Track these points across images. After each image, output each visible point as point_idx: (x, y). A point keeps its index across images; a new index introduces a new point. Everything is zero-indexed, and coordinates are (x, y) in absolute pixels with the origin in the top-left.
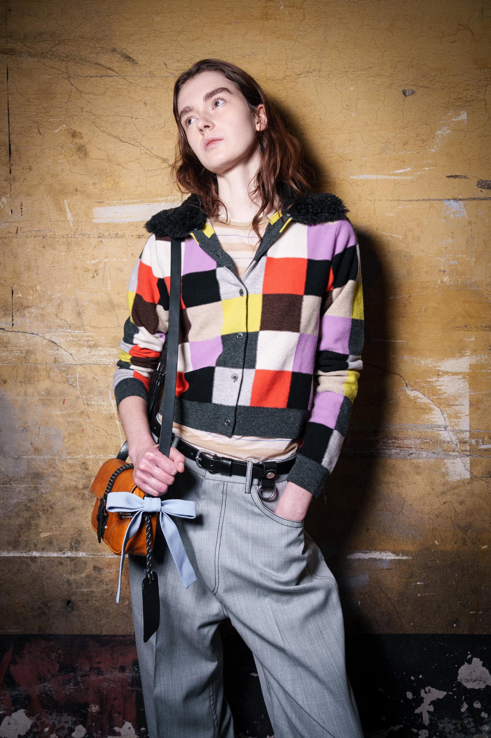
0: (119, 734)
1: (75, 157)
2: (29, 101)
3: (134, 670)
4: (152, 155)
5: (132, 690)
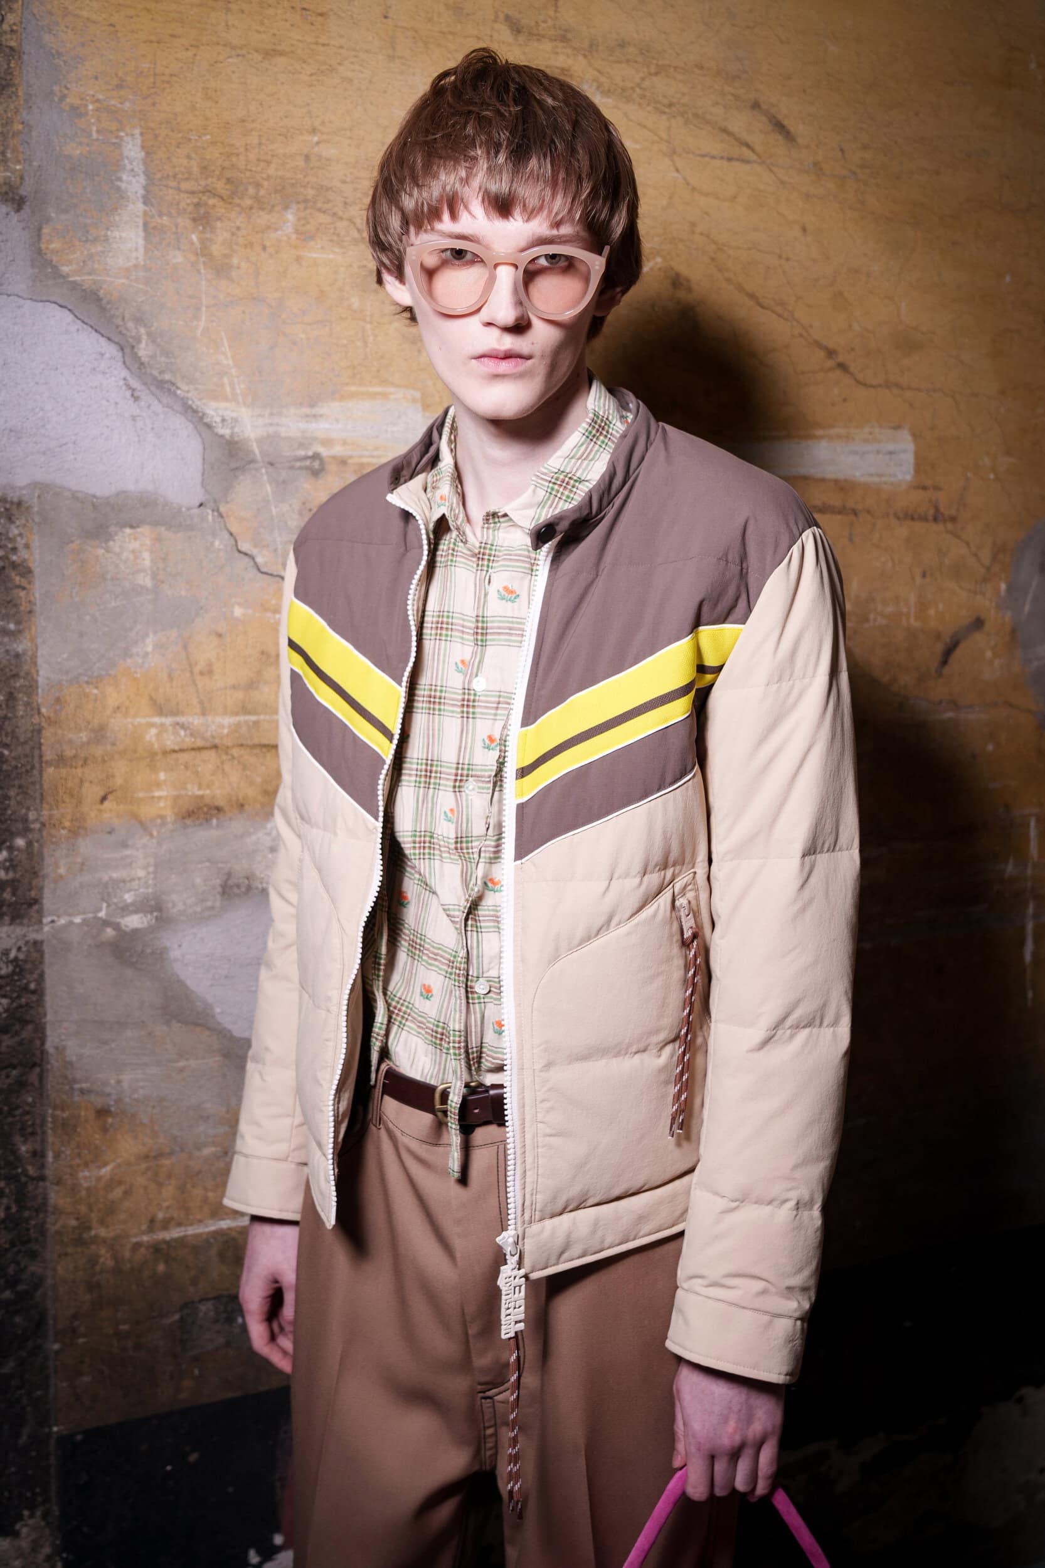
4: (811, 341)
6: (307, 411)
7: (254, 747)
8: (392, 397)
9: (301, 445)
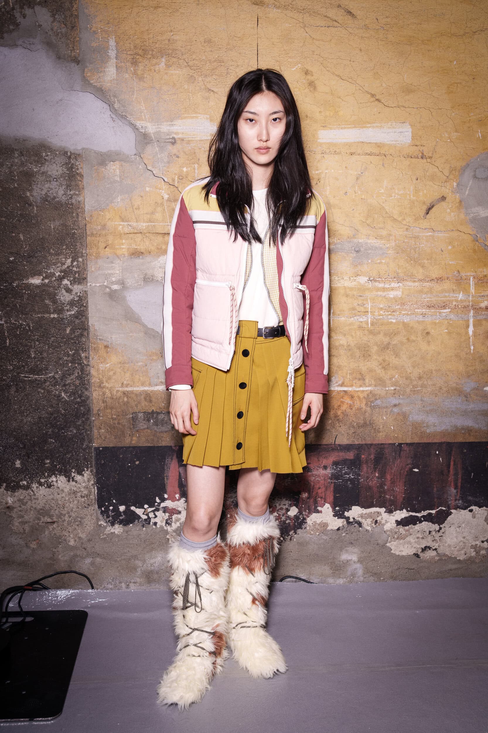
0: (321, 512)
1: (307, 90)
2: (273, 44)
3: (333, 468)
4: (364, 91)
5: (331, 482)
6: (170, 123)
7: (153, 233)
8: (200, 118)
9: (168, 134)
